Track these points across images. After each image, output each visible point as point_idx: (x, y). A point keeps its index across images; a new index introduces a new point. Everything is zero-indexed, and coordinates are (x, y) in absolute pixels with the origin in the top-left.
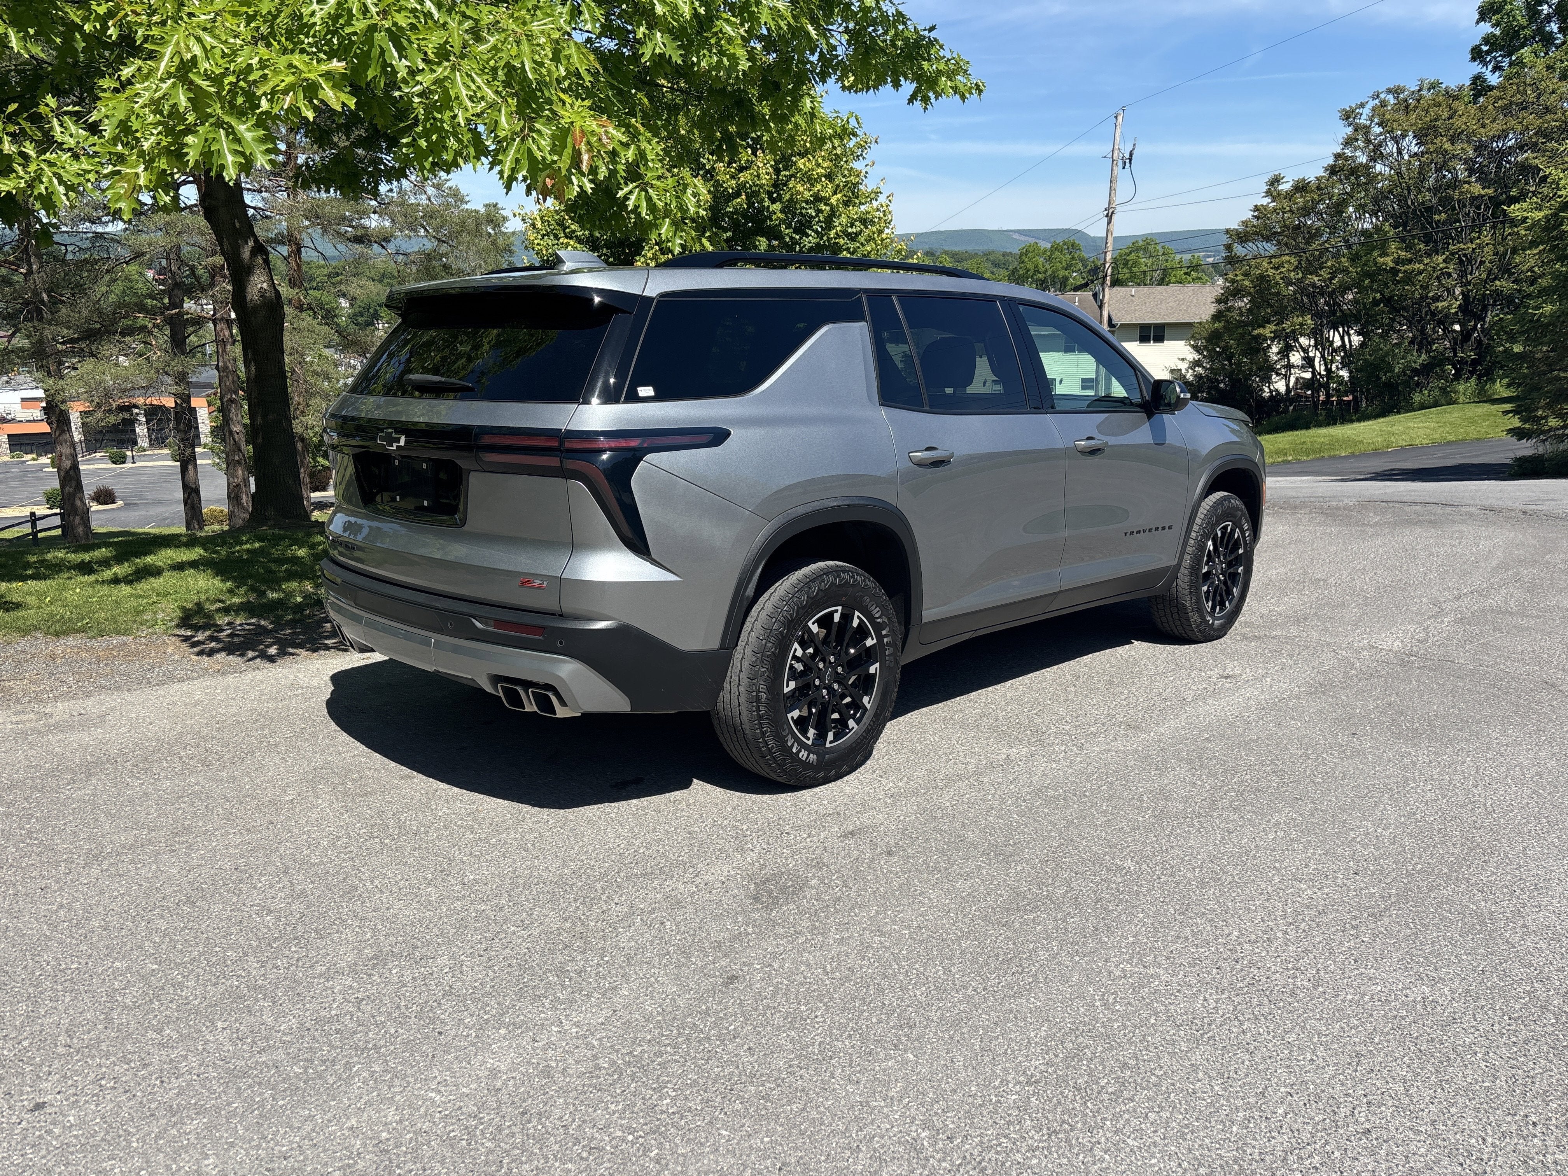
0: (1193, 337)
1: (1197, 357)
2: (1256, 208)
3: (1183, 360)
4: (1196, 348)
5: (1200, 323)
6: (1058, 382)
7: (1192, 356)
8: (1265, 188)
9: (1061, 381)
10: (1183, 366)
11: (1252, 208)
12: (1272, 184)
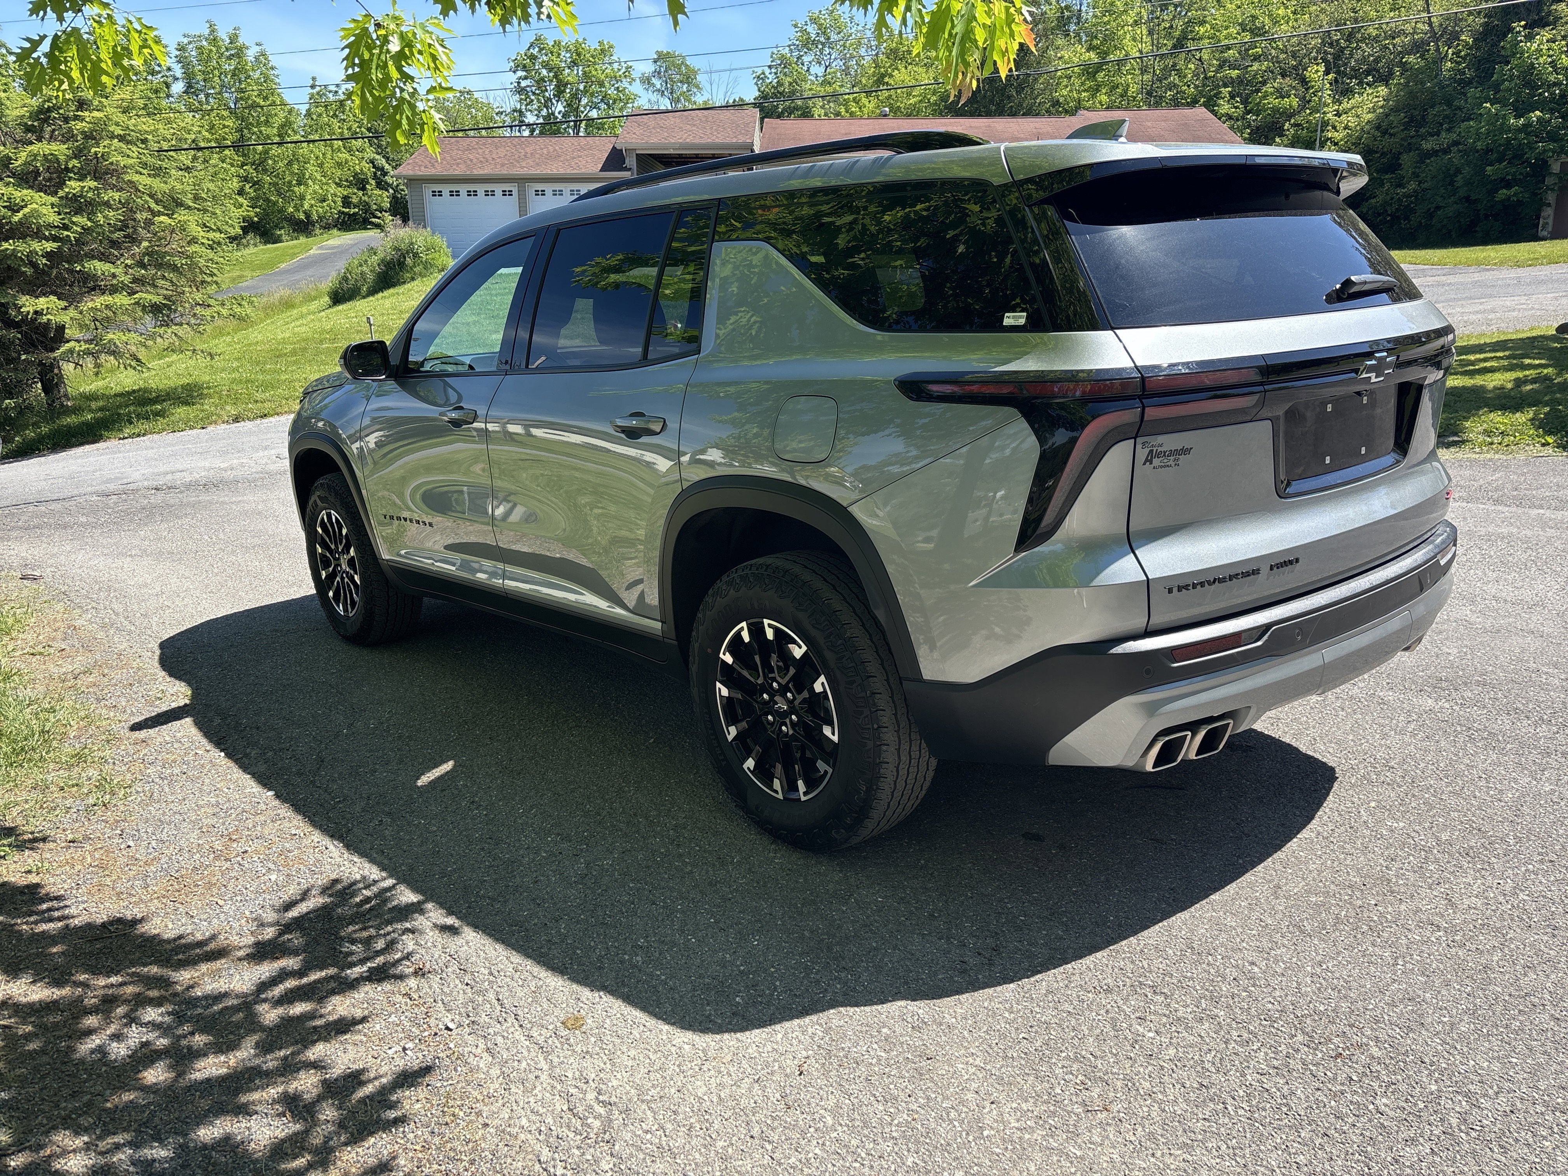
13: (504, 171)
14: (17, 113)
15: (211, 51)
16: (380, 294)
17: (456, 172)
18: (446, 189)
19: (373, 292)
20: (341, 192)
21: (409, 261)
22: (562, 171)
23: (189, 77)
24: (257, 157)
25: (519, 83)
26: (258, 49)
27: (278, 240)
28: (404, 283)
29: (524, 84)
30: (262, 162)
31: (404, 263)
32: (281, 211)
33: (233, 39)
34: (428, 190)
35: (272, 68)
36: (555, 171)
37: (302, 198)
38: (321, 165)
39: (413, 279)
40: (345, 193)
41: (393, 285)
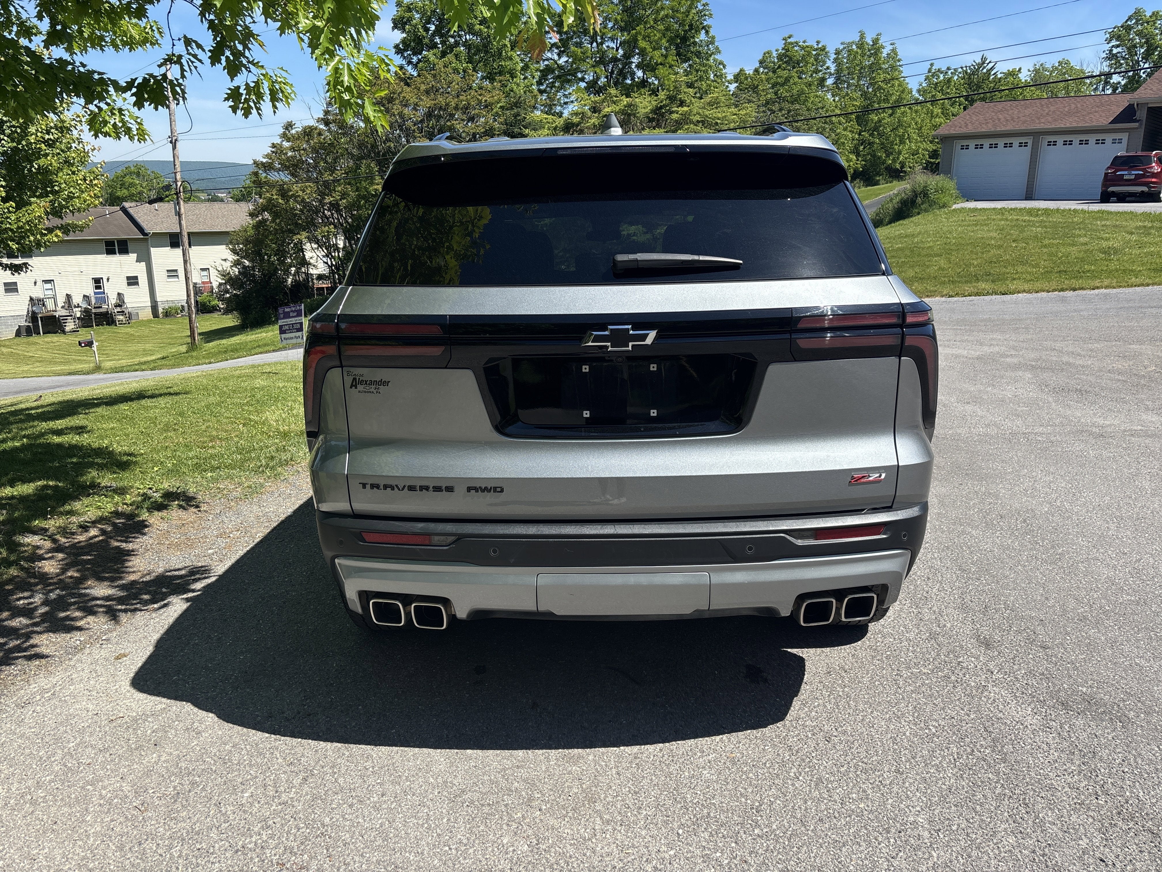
0: (231, 243)
1: (236, 258)
2: (274, 146)
3: (225, 260)
4: (234, 251)
5: (235, 232)
6: (105, 280)
7: (232, 257)
8: (282, 131)
9: (108, 279)
10: (227, 265)
11: (270, 145)
12: (287, 128)
13: (1023, 127)
14: (643, 111)
15: (857, 53)
16: (893, 225)
17: (983, 130)
18: (972, 144)
19: (890, 222)
20: (931, 147)
21: (919, 200)
22: (1074, 125)
23: (839, 71)
24: (873, 125)
25: (1111, 51)
26: (891, 47)
27: (877, 183)
28: (912, 216)
29: (1115, 51)
30: (876, 129)
31: (915, 201)
32: (884, 163)
33: (875, 41)
34: (958, 144)
35: (899, 61)
36: (1068, 125)
37: (900, 153)
38: (920, 129)
39: (919, 214)
40: (934, 148)
41: (904, 218)
